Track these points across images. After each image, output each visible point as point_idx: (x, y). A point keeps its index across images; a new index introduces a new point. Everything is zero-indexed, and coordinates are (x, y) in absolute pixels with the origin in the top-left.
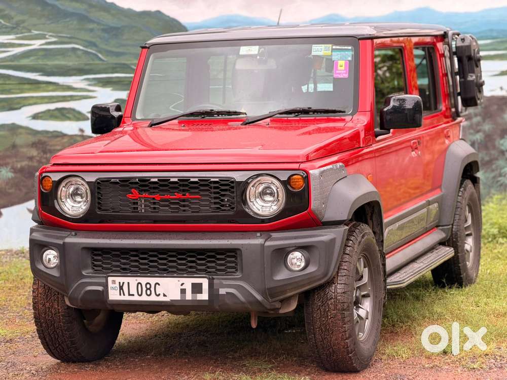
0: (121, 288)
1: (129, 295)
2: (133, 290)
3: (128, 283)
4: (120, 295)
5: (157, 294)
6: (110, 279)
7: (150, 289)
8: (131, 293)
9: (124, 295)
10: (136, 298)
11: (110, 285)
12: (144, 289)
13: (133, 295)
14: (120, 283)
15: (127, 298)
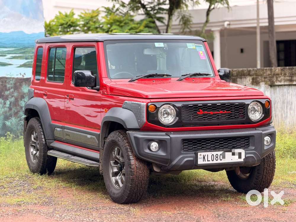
0: (204, 158)
1: (208, 161)
2: (210, 159)
3: (208, 155)
4: (203, 161)
5: (221, 159)
6: (199, 154)
7: (217, 157)
8: (208, 160)
9: (205, 161)
10: (211, 162)
11: (199, 156)
12: (215, 157)
13: (210, 161)
14: (203, 155)
15: (207, 162)
